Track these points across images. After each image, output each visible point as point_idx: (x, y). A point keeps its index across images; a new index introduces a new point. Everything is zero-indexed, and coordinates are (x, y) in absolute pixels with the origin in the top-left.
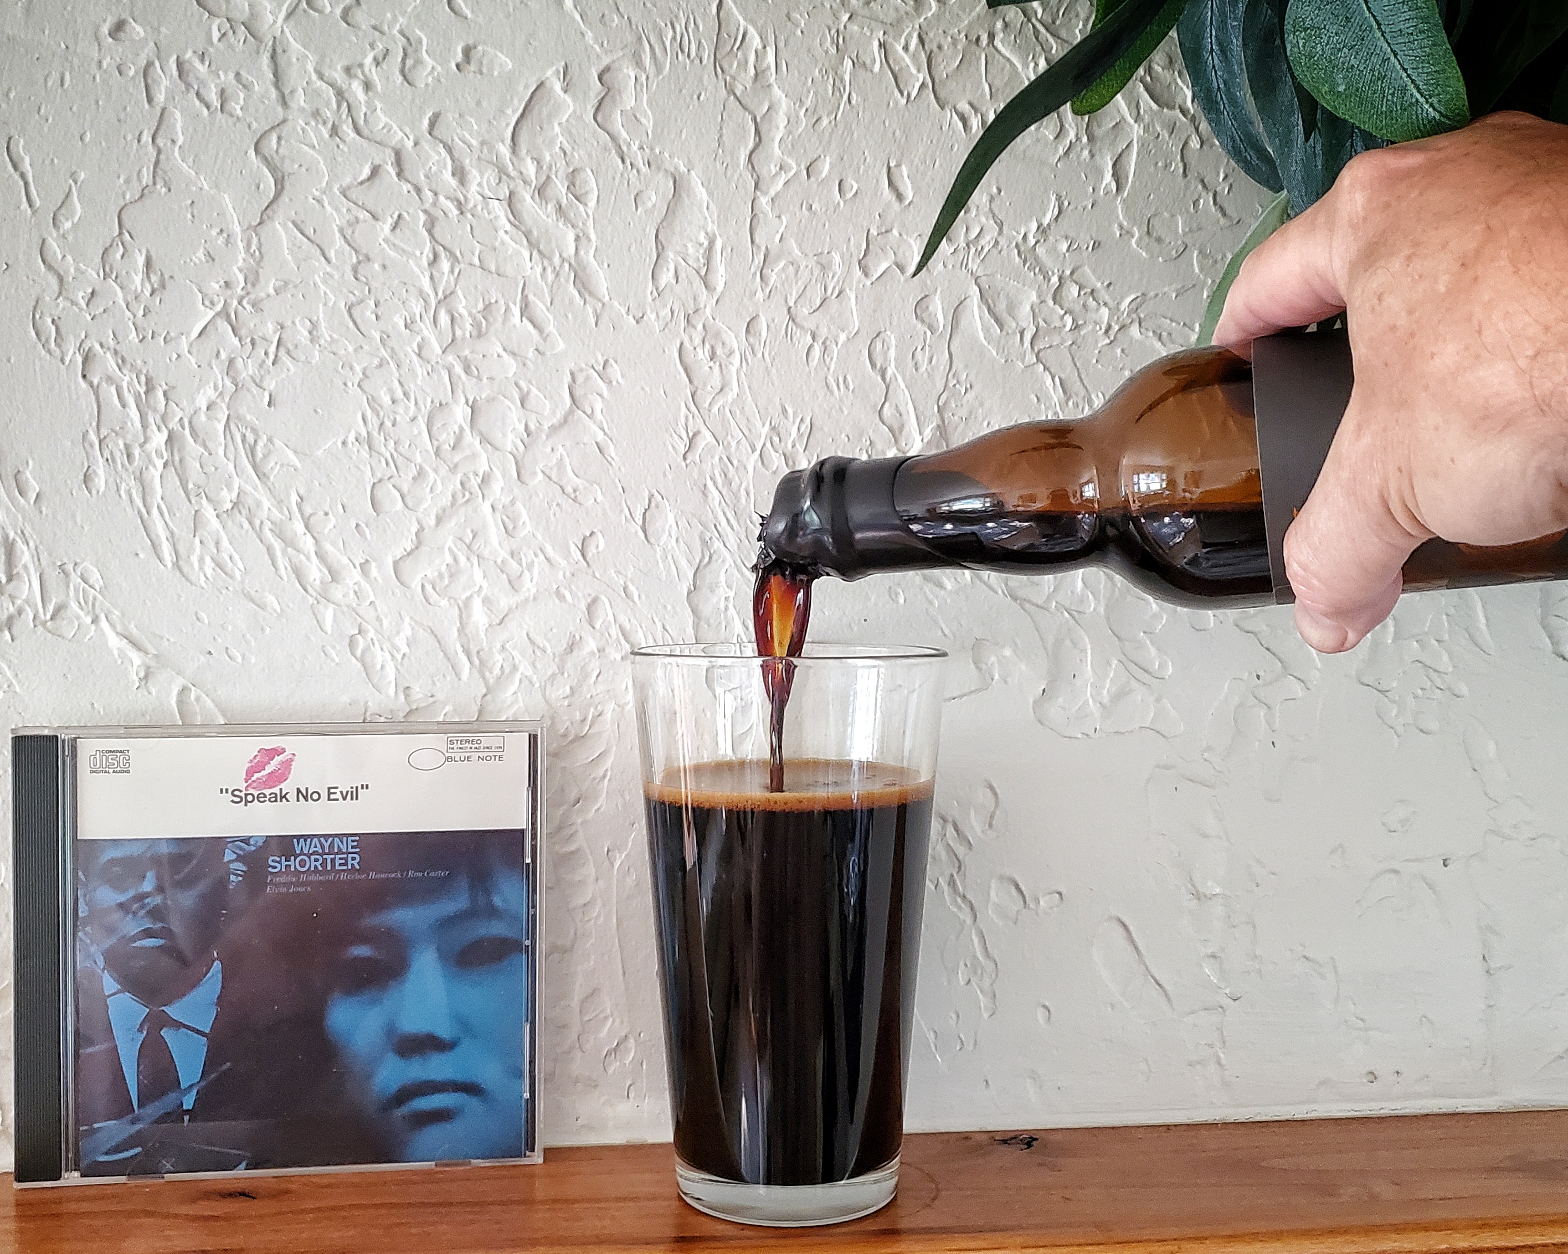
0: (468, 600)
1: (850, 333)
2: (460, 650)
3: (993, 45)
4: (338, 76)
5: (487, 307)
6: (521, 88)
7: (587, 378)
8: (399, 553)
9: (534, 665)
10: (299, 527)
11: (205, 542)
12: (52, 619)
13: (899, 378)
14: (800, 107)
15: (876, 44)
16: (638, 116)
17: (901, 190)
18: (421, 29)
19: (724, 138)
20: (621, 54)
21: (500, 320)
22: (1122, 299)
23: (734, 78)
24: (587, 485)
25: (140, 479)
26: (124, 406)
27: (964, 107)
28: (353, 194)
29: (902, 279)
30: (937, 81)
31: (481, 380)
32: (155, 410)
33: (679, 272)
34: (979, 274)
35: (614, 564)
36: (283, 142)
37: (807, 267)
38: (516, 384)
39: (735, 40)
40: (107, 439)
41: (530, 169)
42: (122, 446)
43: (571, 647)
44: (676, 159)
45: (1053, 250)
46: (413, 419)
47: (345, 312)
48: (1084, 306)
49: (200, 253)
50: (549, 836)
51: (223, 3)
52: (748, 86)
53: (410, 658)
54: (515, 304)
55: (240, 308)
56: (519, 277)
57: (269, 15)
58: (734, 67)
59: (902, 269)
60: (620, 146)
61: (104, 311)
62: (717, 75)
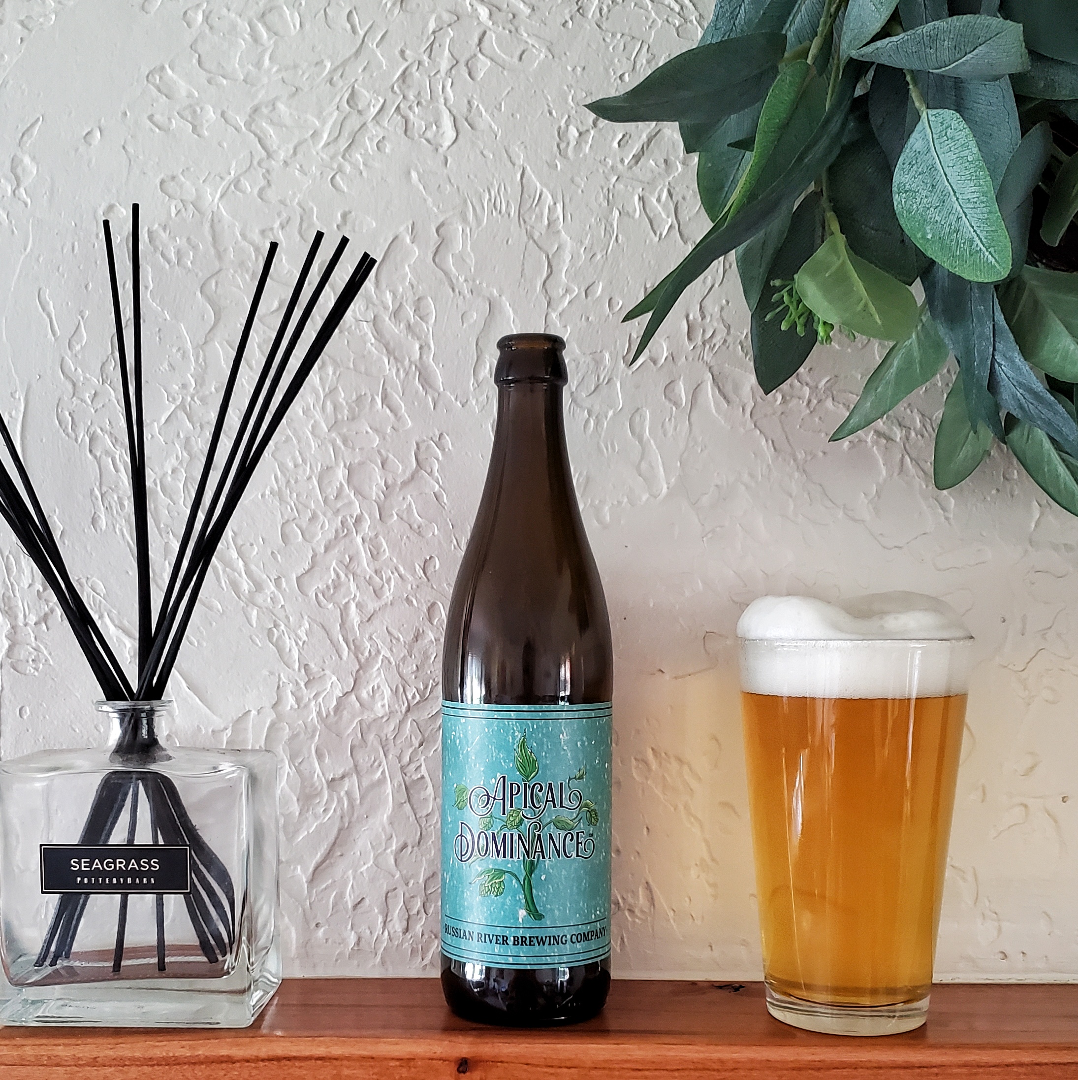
0: (346, 603)
1: (616, 409)
2: (341, 639)
4: (257, 236)
5: (359, 398)
6: (382, 241)
7: (428, 447)
8: (301, 571)
9: (391, 650)
10: (234, 555)
13: (652, 442)
14: (581, 246)
15: (636, 198)
16: (464, 257)
18: (313, 201)
19: (526, 271)
20: (451, 213)
21: (368, 407)
22: (820, 380)
23: (533, 227)
24: (427, 523)
26: (117, 471)
28: (268, 321)
29: (655, 370)
30: (681, 223)
31: (355, 450)
34: (712, 364)
35: (447, 579)
36: (219, 285)
37: (585, 362)
38: (379, 452)
39: (535, 199)
40: (106, 495)
41: (389, 297)
42: (116, 498)
43: (416, 639)
44: (491, 288)
46: (309, 478)
48: (790, 386)
49: (166, 365)
50: (402, 768)
51: (178, 189)
52: (543, 233)
53: (307, 644)
54: (378, 395)
55: (193, 402)
56: (381, 376)
57: (209, 196)
58: (533, 219)
59: (655, 362)
60: (452, 281)
61: (103, 406)
62: (520, 226)
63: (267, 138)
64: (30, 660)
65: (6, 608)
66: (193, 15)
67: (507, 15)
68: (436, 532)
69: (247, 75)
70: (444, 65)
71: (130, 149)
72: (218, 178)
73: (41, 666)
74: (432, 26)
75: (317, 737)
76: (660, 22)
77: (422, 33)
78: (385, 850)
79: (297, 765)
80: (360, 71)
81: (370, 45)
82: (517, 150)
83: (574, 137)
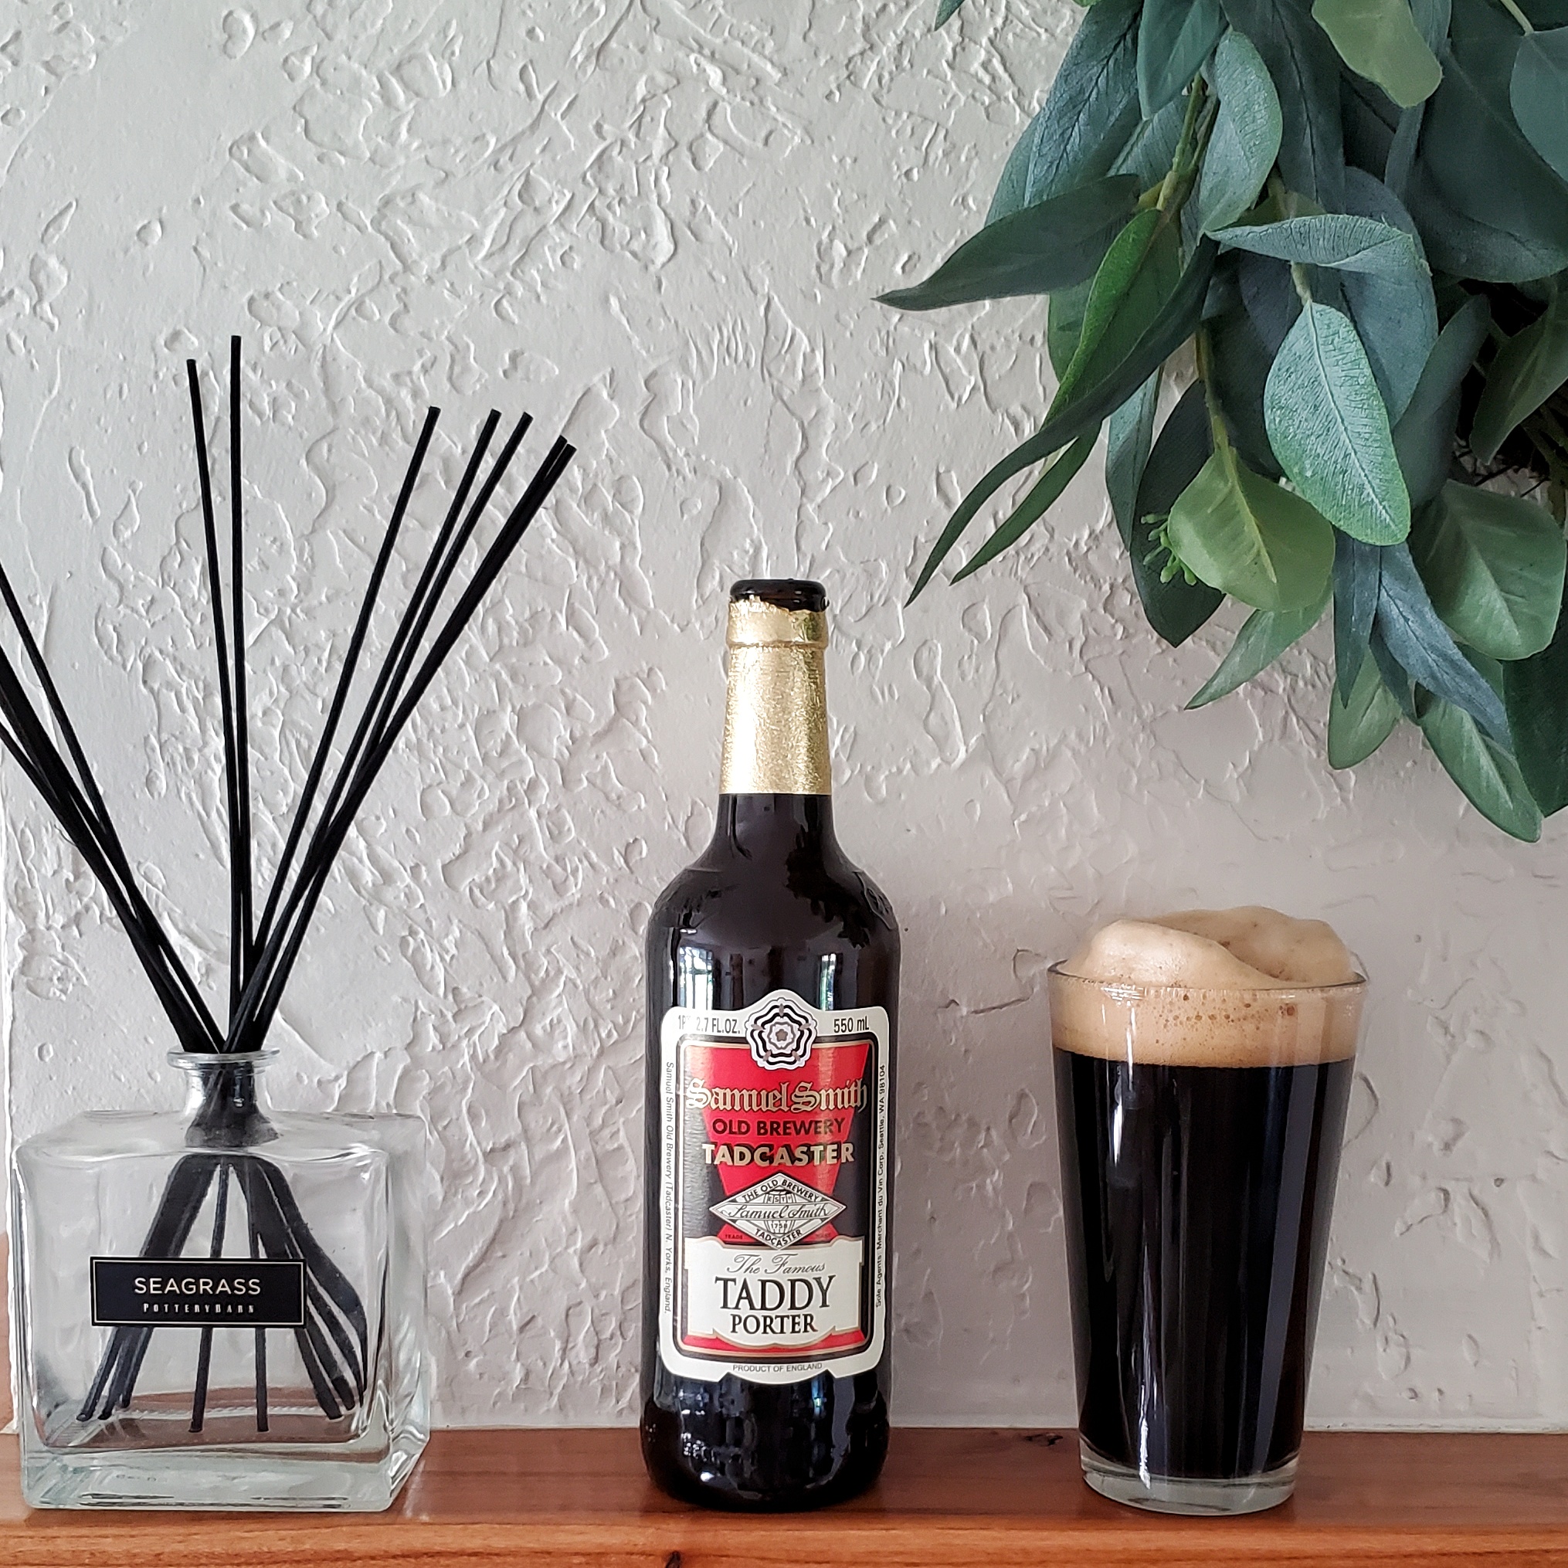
0: (514, 902)
1: (896, 641)
2: (506, 952)
4: (387, 382)
5: (534, 615)
6: (567, 395)
7: (633, 687)
8: (449, 856)
9: (577, 969)
11: (263, 845)
13: (945, 688)
14: (849, 412)
15: (926, 346)
16: (684, 421)
17: (950, 496)
18: (469, 335)
19: (772, 445)
20: (667, 359)
21: (546, 629)
23: (781, 382)
24: (630, 791)
25: (201, 785)
26: (183, 710)
27: (1016, 410)
30: (989, 383)
31: (527, 688)
32: (213, 716)
33: (724, 577)
34: (1028, 582)
35: (657, 871)
36: (334, 450)
37: (853, 574)
38: (563, 693)
39: (784, 343)
40: (168, 744)
41: (577, 474)
42: (181, 749)
43: (614, 953)
44: (722, 466)
45: (1105, 558)
46: (462, 726)
48: (1137, 615)
49: (255, 561)
50: (591, 1133)
51: (274, 311)
52: (795, 391)
53: (458, 960)
54: (561, 612)
55: (293, 616)
56: (566, 586)
57: (320, 324)
58: (782, 370)
60: (666, 453)
61: (163, 618)
62: (764, 379)
63: (403, 242)
64: (55, 981)
65: (21, 904)
66: (297, 63)
67: (748, 79)
68: (643, 805)
69: (374, 153)
70: (658, 148)
71: (206, 253)
72: (332, 297)
73: (71, 987)
74: (641, 91)
75: (470, 1090)
76: (963, 99)
77: (627, 100)
78: (567, 1248)
79: (440, 1129)
80: (538, 151)
81: (553, 115)
82: (759, 271)
83: (841, 255)
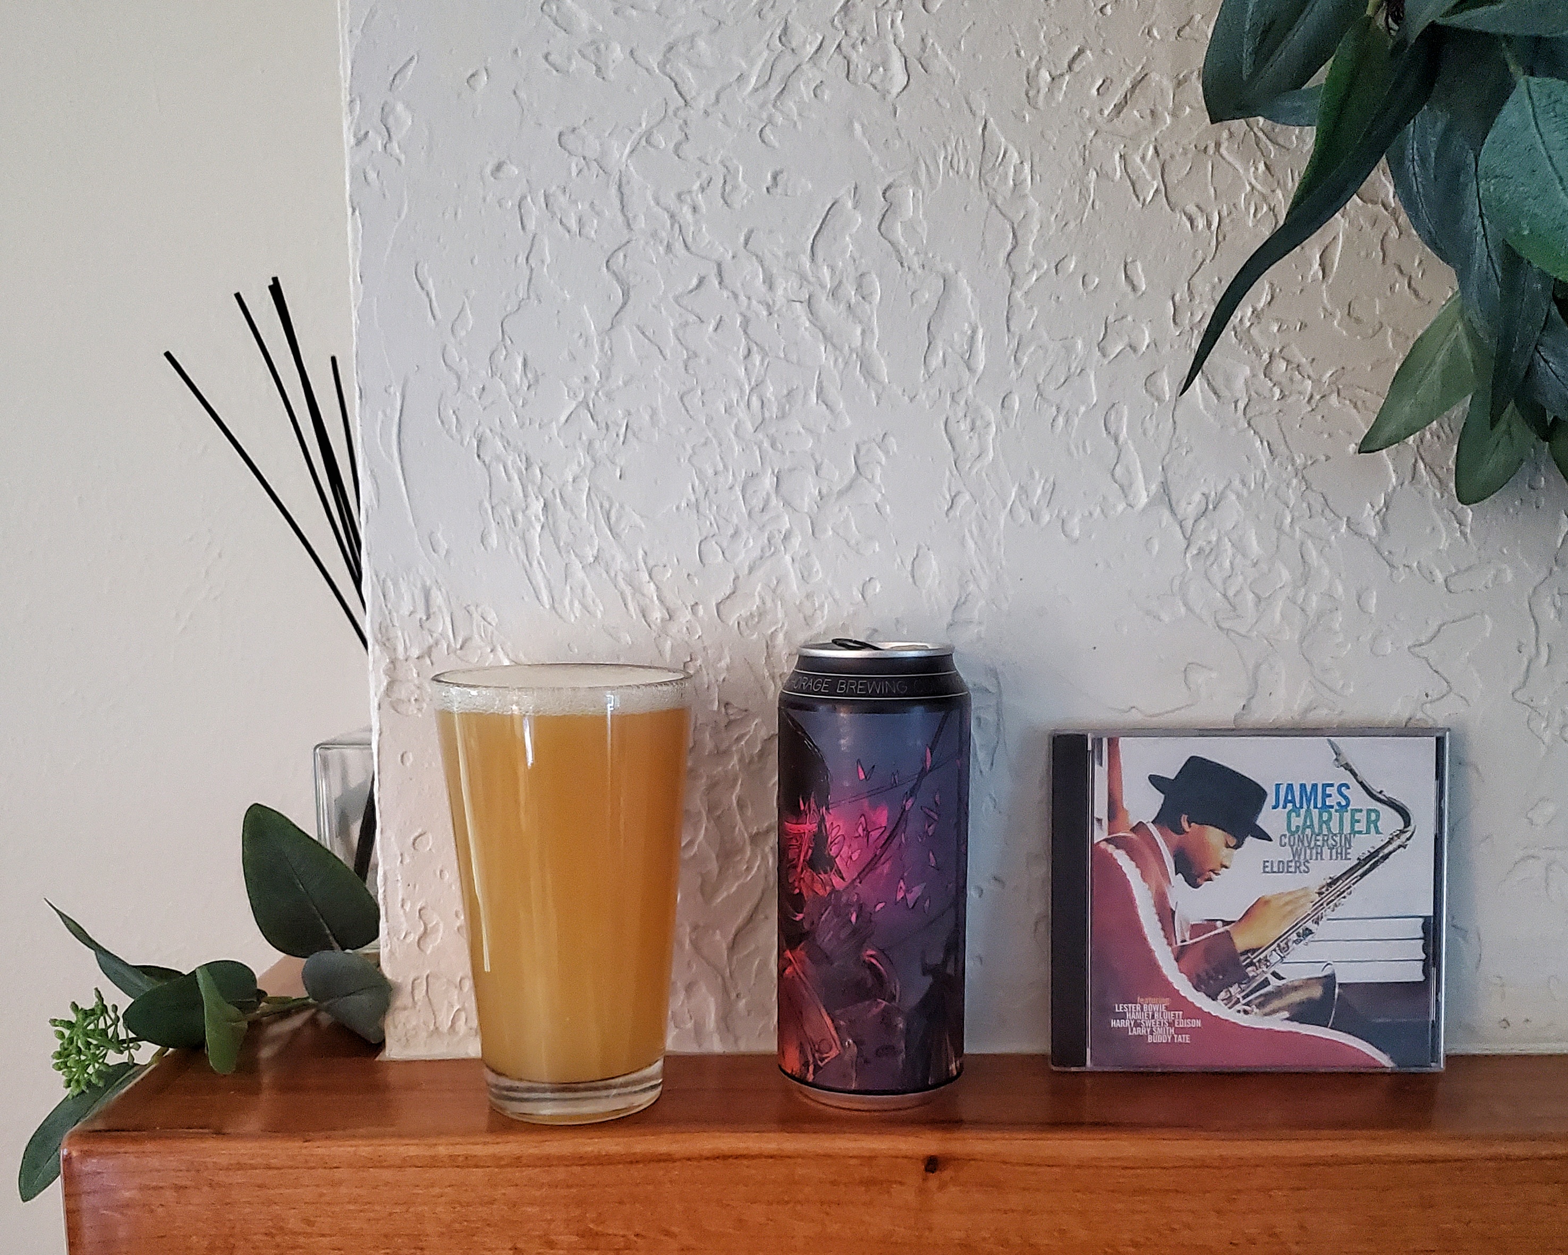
0: (773, 633)
1: (1089, 405)
2: (766, 674)
3: (1219, 152)
4: (670, 200)
5: (790, 393)
6: (819, 205)
7: (870, 449)
8: (721, 596)
10: (645, 577)
11: (574, 588)
12: (461, 648)
13: (1130, 442)
14: (1052, 212)
15: (1117, 156)
16: (915, 226)
17: (1135, 283)
18: (738, 158)
19: (987, 242)
20: (900, 173)
21: (800, 402)
22: (1325, 372)
23: (995, 190)
24: (867, 539)
25: (523, 538)
26: (509, 480)
27: (1191, 209)
28: (684, 302)
29: (1135, 360)
30: (1169, 186)
31: (784, 454)
32: (533, 483)
33: (947, 355)
35: (889, 604)
36: (628, 259)
37: (1054, 349)
38: (813, 457)
39: (998, 157)
40: (498, 507)
41: (826, 274)
42: (508, 511)
44: (946, 262)
45: (1265, 332)
46: (731, 487)
47: (678, 399)
48: (1291, 380)
49: (565, 354)
51: (579, 144)
52: (1008, 198)
53: (728, 681)
54: (812, 389)
55: (596, 398)
56: (817, 366)
57: (616, 152)
58: (996, 181)
59: (1134, 349)
60: (900, 254)
61: (493, 403)
62: (981, 189)
63: (684, 82)
64: (413, 699)
65: (384, 639)
68: (877, 549)
71: (523, 95)
72: (626, 130)
73: (425, 703)
75: (738, 786)
79: (715, 817)
82: (977, 97)
83: (1046, 81)
